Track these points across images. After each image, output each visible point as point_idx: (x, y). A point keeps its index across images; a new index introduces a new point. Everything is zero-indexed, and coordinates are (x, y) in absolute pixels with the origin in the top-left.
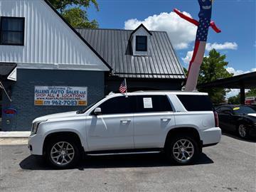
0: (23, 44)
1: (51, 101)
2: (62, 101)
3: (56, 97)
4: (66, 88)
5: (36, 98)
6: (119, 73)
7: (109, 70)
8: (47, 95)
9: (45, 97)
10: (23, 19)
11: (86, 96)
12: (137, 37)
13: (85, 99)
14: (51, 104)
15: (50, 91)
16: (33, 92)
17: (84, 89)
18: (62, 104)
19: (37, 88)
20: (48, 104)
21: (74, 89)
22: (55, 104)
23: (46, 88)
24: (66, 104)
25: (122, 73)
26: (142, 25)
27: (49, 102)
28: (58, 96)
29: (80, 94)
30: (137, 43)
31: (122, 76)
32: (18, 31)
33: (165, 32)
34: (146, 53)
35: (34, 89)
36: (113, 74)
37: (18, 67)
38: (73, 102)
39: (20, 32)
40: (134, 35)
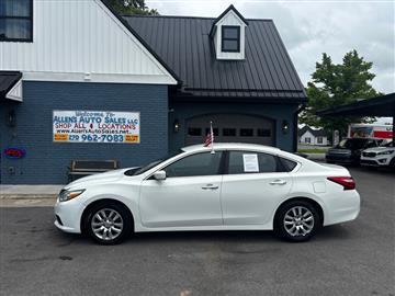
0: (30, 40)
1: (80, 135)
2: (99, 135)
3: (88, 128)
4: (104, 113)
5: (55, 131)
6: (194, 89)
7: (175, 83)
8: (73, 125)
9: (70, 129)
11: (138, 126)
12: (223, 27)
13: (136, 132)
14: (81, 140)
15: (78, 118)
16: (50, 120)
17: (135, 116)
18: (99, 141)
19: (56, 114)
20: (75, 141)
21: (118, 115)
22: (86, 141)
23: (71, 114)
24: (106, 141)
25: (198, 90)
26: (232, 7)
27: (77, 137)
28: (91, 126)
29: (128, 124)
30: (223, 39)
31: (198, 94)
32: (23, 18)
33: (271, 21)
34: (240, 56)
35: (51, 115)
36: (183, 90)
37: (25, 78)
38: (116, 137)
39: (27, 19)
40: (219, 25)
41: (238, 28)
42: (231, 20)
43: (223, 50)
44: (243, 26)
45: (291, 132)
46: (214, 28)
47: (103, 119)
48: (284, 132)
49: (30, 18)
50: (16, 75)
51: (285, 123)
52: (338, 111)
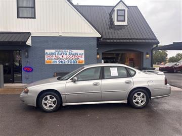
0: (35, 18)
1: (58, 61)
2: (66, 61)
3: (61, 57)
4: (69, 51)
5: (46, 59)
6: (106, 39)
7: (100, 36)
8: (54, 56)
9: (53, 58)
11: (83, 56)
13: (83, 59)
14: (58, 63)
15: (57, 53)
16: (43, 54)
17: (82, 52)
18: (66, 63)
19: (46, 51)
21: (74, 51)
22: (61, 63)
23: (53, 51)
24: (69, 63)
25: (108, 39)
26: (121, 1)
27: (56, 62)
28: (63, 57)
29: (79, 55)
30: (117, 16)
31: (108, 41)
32: (30, 7)
33: (136, 7)
34: (125, 23)
35: (44, 52)
36: (101, 39)
37: (32, 35)
38: (74, 61)
39: (32, 8)
40: (116, 9)
41: (124, 10)
42: (121, 7)
43: (117, 21)
44: (126, 9)
45: (150, 59)
46: (113, 11)
47: (68, 53)
48: (147, 58)
49: (34, 7)
50: (29, 34)
51: (147, 54)
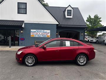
0: (26, 14)
1: (37, 35)
2: (41, 35)
4: (42, 30)
5: (31, 34)
7: (58, 24)
9: (35, 34)
10: (26, 3)
11: (50, 33)
13: (49, 35)
14: (37, 36)
15: (36, 31)
16: (30, 32)
17: (49, 31)
18: (41, 37)
19: (32, 30)
20: (36, 37)
21: (45, 31)
24: (43, 37)
25: (62, 25)
26: (70, 5)
28: (39, 33)
29: (47, 33)
30: (67, 13)
31: (62, 26)
32: (24, 8)
33: (78, 8)
34: (71, 17)
37: (25, 22)
38: (45, 36)
39: (25, 8)
40: (67, 10)
41: (71, 10)
42: (69, 8)
43: (67, 15)
44: (72, 10)
45: (83, 35)
46: (65, 10)
47: (42, 32)
48: (82, 35)
49: (26, 8)
50: (23, 21)
51: (82, 33)
52: (93, 30)
